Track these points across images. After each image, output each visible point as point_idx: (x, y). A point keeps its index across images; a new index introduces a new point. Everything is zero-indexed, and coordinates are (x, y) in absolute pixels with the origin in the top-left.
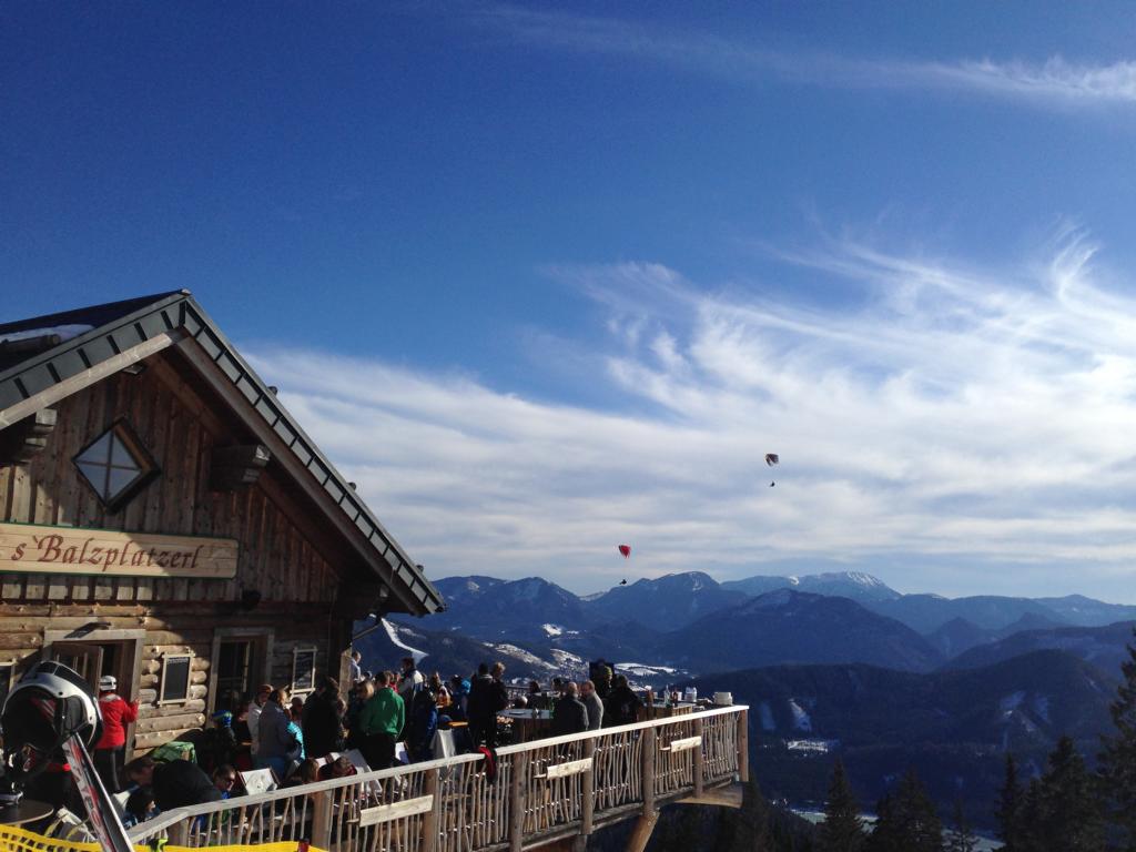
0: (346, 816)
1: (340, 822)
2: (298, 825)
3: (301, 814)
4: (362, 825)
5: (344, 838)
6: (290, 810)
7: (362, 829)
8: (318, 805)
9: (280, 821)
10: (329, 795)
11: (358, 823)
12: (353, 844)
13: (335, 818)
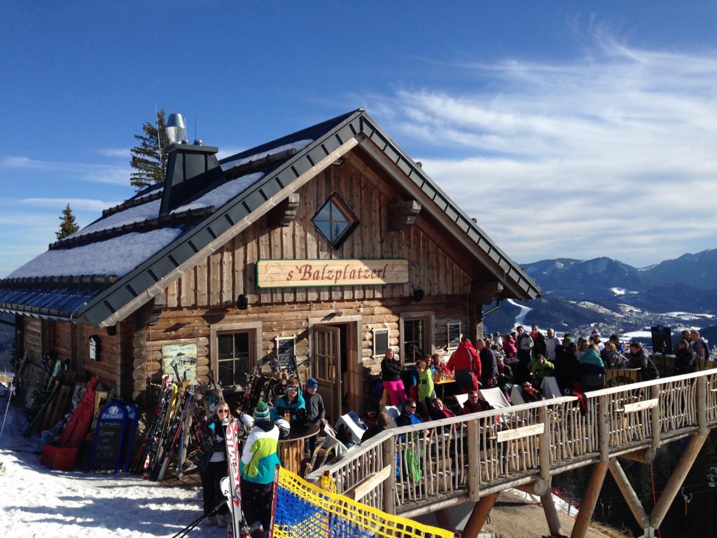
0: (488, 435)
1: (485, 438)
2: (459, 439)
3: (460, 433)
4: (499, 441)
5: (488, 447)
6: (453, 430)
7: (499, 444)
8: (470, 429)
9: (448, 437)
10: (476, 422)
11: (496, 440)
12: (494, 451)
13: (482, 435)
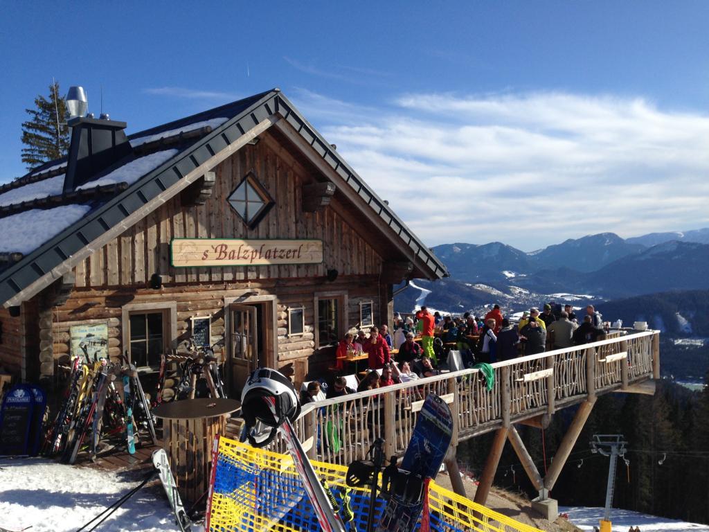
0: (403, 406)
1: (400, 409)
2: (376, 411)
3: (377, 405)
4: (413, 411)
5: (403, 417)
6: (371, 402)
7: (413, 414)
8: (387, 399)
9: (366, 409)
10: (392, 394)
11: (411, 410)
12: (408, 420)
13: (397, 406)
